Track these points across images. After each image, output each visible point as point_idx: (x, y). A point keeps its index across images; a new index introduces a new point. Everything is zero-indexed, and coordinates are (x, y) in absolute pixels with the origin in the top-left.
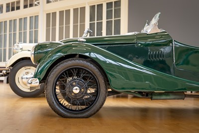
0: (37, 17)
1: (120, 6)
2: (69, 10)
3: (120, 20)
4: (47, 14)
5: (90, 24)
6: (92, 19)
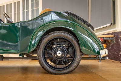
3: (38, 8)
5: (23, 12)
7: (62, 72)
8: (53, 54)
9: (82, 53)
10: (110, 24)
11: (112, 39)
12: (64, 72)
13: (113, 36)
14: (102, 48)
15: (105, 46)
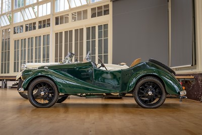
0: (48, 36)
1: (108, 28)
2: (72, 31)
3: (107, 39)
4: (56, 33)
5: (87, 42)
6: (88, 38)
7: (152, 107)
8: (145, 93)
9: (167, 93)
10: (190, 65)
11: (192, 80)
12: (154, 106)
13: (193, 77)
14: (181, 90)
15: (184, 88)
